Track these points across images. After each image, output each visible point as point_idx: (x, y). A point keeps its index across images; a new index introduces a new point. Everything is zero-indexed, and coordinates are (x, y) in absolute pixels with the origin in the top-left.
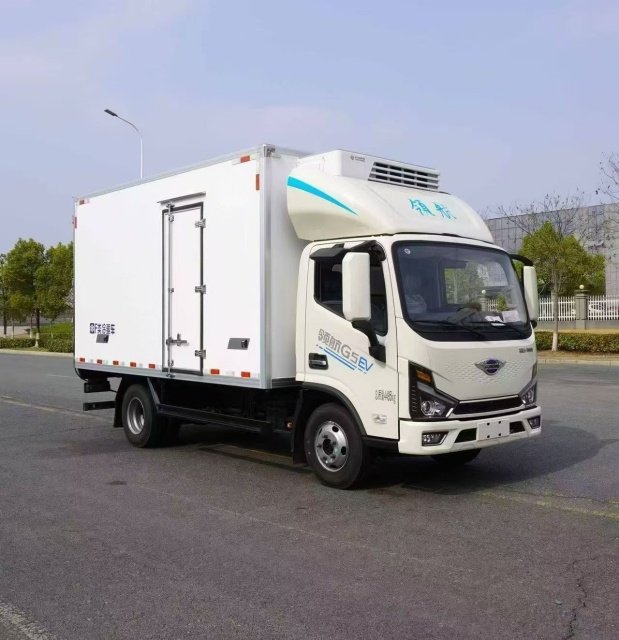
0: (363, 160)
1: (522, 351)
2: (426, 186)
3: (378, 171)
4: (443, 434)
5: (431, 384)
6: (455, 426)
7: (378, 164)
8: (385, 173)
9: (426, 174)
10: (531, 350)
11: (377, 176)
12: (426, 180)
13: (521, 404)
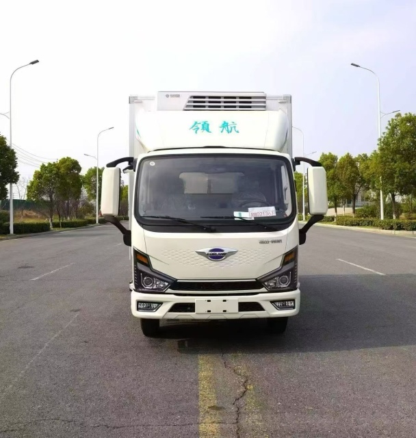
0: (178, 96)
1: (262, 242)
2: (250, 107)
3: (195, 102)
4: (160, 303)
5: (148, 265)
6: (171, 299)
7: (195, 97)
8: (203, 103)
9: (250, 98)
10: (279, 241)
11: (194, 106)
12: (250, 102)
13: (262, 287)
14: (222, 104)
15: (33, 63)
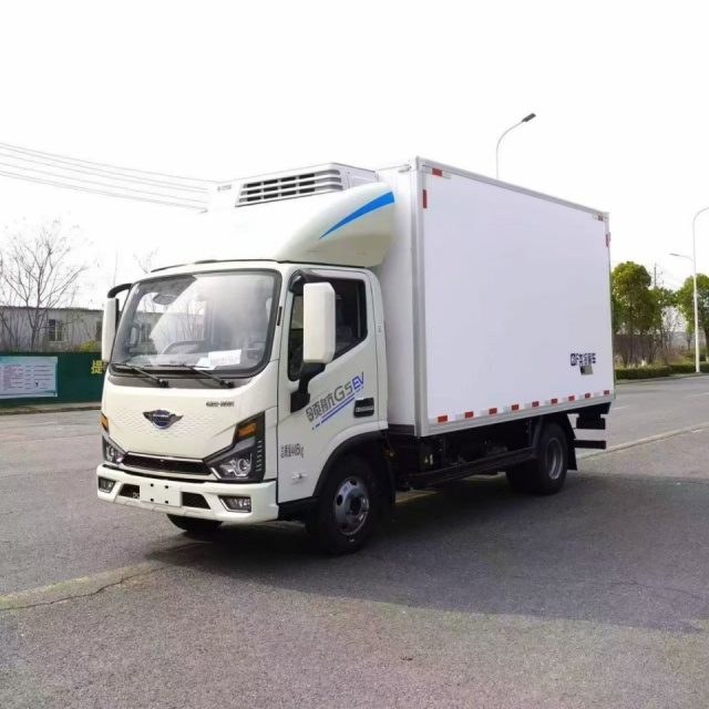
0: (229, 187)
2: (312, 190)
3: (249, 192)
5: (107, 429)
6: (121, 477)
7: (249, 185)
8: (258, 192)
9: (312, 175)
10: (230, 404)
11: (249, 199)
12: (312, 182)
13: (209, 473)
14: (280, 191)
15: (526, 119)
